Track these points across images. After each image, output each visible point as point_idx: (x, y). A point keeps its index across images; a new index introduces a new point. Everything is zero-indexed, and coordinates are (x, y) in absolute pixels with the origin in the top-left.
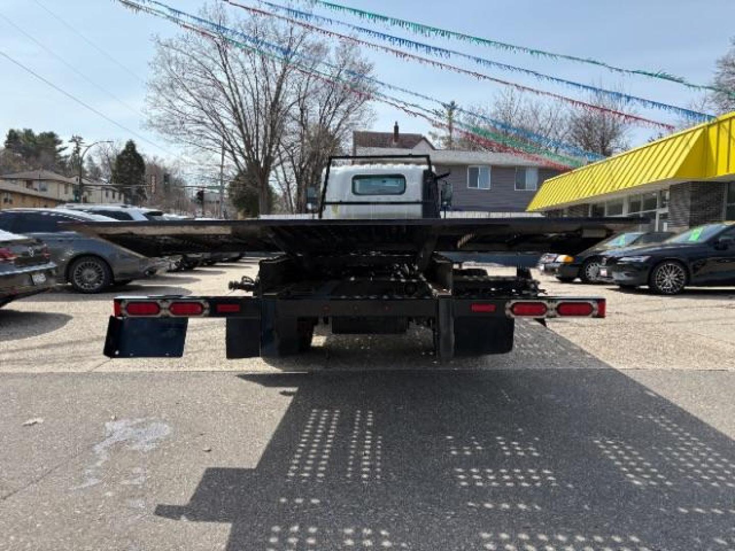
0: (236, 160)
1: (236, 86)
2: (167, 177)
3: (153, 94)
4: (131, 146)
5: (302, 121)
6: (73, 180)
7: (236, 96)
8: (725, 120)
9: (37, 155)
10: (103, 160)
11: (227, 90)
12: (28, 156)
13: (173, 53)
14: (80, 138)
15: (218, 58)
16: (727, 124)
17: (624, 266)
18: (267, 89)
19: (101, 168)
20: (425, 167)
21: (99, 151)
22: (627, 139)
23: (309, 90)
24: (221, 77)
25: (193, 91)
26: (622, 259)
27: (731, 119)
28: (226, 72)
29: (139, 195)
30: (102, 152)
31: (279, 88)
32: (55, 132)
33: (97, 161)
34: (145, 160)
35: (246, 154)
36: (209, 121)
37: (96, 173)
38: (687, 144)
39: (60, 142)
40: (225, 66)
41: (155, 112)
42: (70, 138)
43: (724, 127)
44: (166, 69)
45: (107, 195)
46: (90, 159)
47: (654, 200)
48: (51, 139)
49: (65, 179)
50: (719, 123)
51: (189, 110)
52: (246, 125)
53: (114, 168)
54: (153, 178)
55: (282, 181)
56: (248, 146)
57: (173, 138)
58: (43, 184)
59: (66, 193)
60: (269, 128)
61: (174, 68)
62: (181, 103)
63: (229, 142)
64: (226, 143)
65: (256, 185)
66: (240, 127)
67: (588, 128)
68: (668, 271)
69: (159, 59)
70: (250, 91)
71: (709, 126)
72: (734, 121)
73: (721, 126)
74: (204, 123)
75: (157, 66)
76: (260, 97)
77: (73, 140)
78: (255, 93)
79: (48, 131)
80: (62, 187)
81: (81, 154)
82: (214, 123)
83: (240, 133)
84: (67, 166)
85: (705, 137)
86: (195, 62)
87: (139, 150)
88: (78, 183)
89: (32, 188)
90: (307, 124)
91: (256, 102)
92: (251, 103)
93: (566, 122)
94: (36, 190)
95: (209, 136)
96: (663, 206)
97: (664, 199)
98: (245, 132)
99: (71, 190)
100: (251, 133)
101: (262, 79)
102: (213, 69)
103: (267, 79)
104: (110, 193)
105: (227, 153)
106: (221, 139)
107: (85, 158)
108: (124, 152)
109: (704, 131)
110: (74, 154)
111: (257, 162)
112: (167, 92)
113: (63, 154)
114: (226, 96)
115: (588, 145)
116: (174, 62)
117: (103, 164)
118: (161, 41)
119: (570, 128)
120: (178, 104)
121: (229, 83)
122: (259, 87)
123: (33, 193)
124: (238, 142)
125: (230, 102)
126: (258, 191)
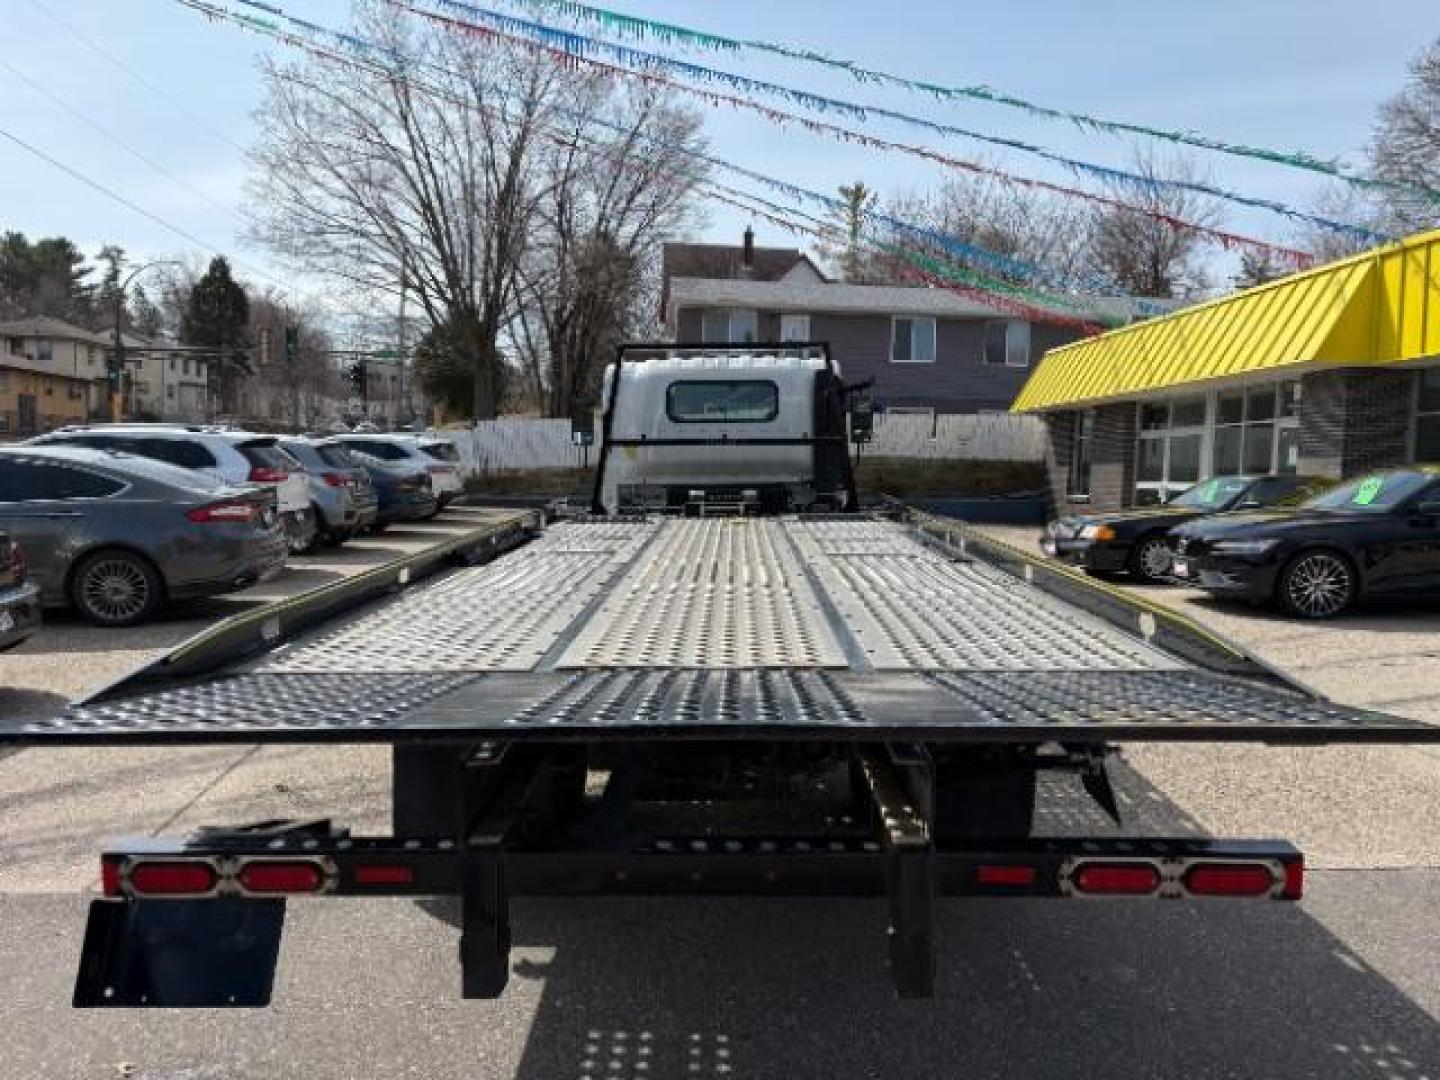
0: (429, 307)
1: (427, 155)
2: (292, 334)
3: (261, 174)
4: (220, 267)
5: (561, 222)
6: (106, 337)
7: (429, 178)
8: (1419, 246)
9: (34, 285)
10: (166, 294)
11: (411, 166)
12: (16, 288)
13: (300, 93)
14: (120, 252)
15: (391, 101)
16: (1421, 255)
17: (1223, 558)
18: (490, 165)
19: (162, 310)
20: (819, 363)
21: (158, 277)
22: (1202, 260)
23: (574, 166)
24: (398, 138)
25: (342, 170)
26: (1222, 545)
27: (1429, 244)
28: (407, 129)
29: (238, 366)
30: (163, 277)
31: (515, 163)
32: (68, 239)
33: (154, 296)
34: (250, 294)
35: (449, 295)
36: (374, 229)
37: (151, 319)
38: (1340, 291)
39: (80, 259)
40: (405, 119)
41: (263, 211)
42: (98, 250)
43: (1414, 259)
44: (286, 123)
45: (173, 366)
46: (140, 293)
47: (1271, 397)
48: (60, 253)
49: (88, 336)
50: (1405, 251)
51: (333, 206)
52: (449, 237)
53: (187, 309)
54: (265, 334)
55: (521, 341)
56: (454, 278)
57: (300, 263)
58: (45, 345)
59: (91, 362)
60: (495, 243)
61: (302, 122)
62: (317, 191)
63: (415, 272)
64: (408, 272)
65: (468, 356)
66: (437, 241)
67: (1124, 235)
68: (1316, 571)
69: (272, 103)
70: (457, 167)
71: (1384, 257)
72: (1436, 249)
73: (1409, 257)
74: (363, 234)
75: (268, 118)
76: (476, 177)
77: (106, 254)
78: (467, 172)
79: (54, 236)
80: (82, 354)
81: (121, 283)
82: (384, 234)
83: (435, 251)
84: (95, 305)
85: (1375, 279)
86: (344, 110)
87: (237, 275)
88: (112, 343)
89: (23, 355)
90: (570, 230)
91: (469, 189)
92: (457, 193)
93: (1082, 226)
94: (29, 357)
95: (373, 257)
96: (1288, 413)
97: (1288, 396)
98: (447, 248)
99: (99, 357)
100: (458, 251)
101: (480, 145)
102: (383, 123)
103: (491, 143)
104: (179, 363)
105: (410, 293)
106: (399, 264)
107: (129, 290)
108: (207, 281)
109: (1374, 265)
110: (106, 282)
111: (472, 311)
112: (290, 171)
113: (84, 281)
114: (410, 179)
115: (1126, 270)
116: (303, 107)
117: (166, 303)
118: (277, 69)
119: (1091, 236)
120: (312, 193)
121: (415, 152)
122: (476, 160)
123: (25, 364)
124: (434, 269)
125: (417, 192)
126: (473, 368)
